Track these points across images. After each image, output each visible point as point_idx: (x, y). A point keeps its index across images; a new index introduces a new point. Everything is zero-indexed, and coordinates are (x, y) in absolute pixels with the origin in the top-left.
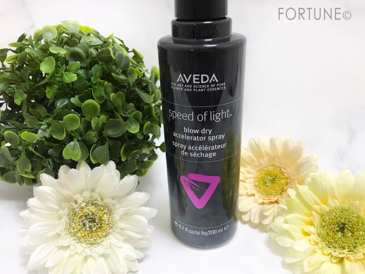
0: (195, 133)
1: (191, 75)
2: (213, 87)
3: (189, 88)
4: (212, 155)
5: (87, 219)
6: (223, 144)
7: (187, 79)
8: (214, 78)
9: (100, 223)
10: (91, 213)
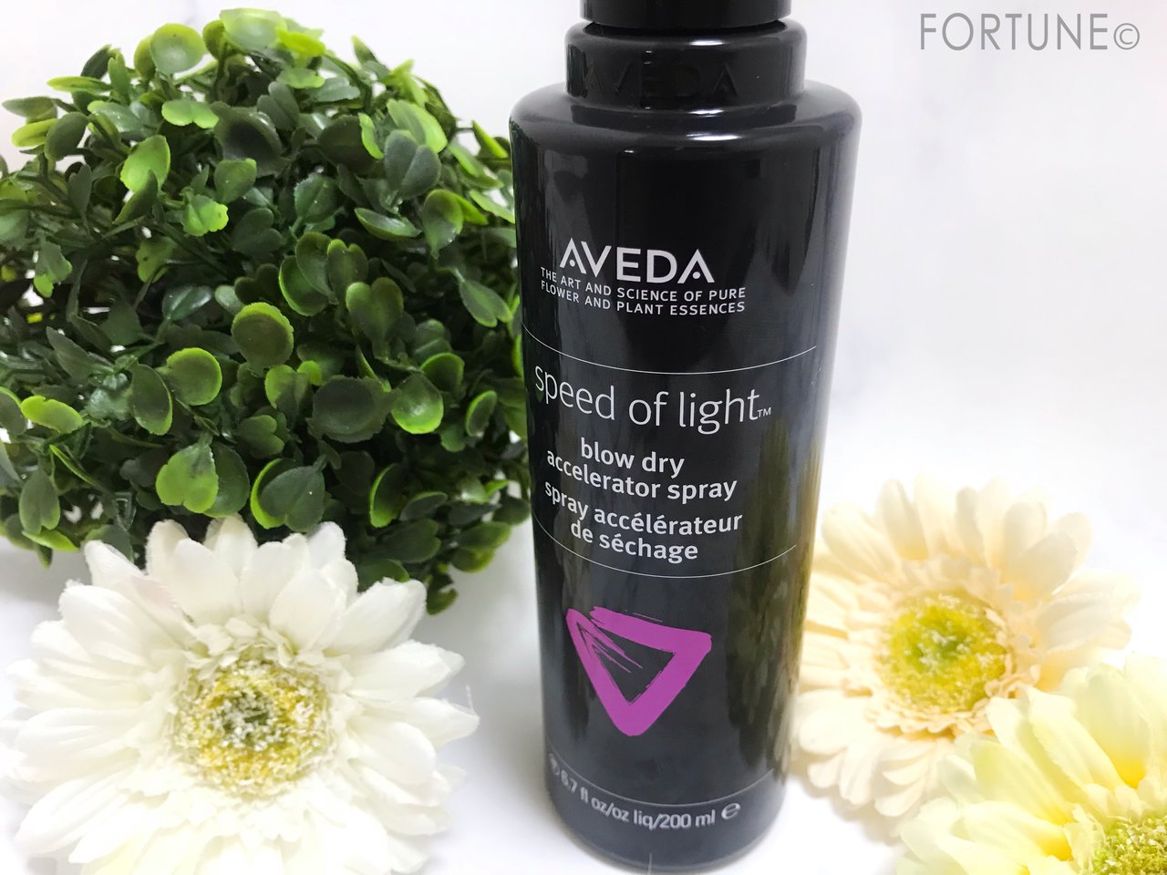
0: (620, 465)
1: (607, 249)
2: (694, 302)
3: (602, 297)
4: (682, 554)
5: (241, 711)
6: (729, 519)
7: (596, 261)
8: (697, 268)
9: (282, 729)
10: (251, 694)
